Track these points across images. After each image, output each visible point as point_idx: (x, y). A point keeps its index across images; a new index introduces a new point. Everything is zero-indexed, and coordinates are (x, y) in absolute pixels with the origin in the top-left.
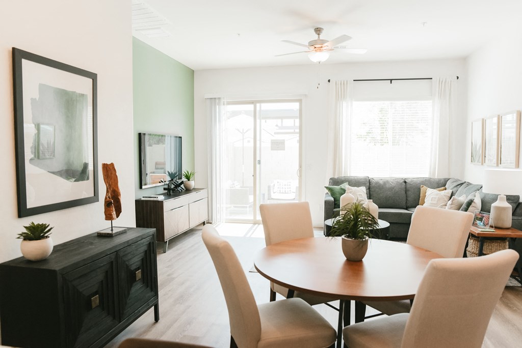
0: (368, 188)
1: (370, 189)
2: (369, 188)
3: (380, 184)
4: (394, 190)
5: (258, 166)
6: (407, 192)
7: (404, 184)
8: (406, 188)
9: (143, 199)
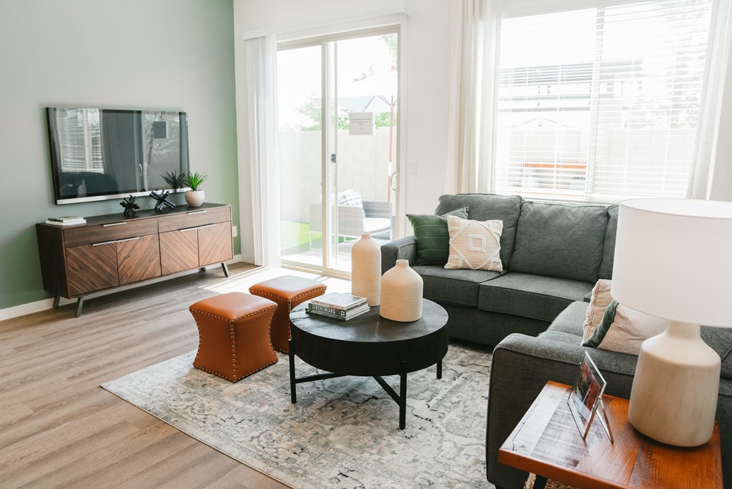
0: (512, 222)
1: (519, 227)
2: (516, 224)
3: (542, 216)
4: (570, 233)
5: (330, 165)
6: (606, 242)
7: (603, 220)
8: (605, 230)
9: (48, 222)
